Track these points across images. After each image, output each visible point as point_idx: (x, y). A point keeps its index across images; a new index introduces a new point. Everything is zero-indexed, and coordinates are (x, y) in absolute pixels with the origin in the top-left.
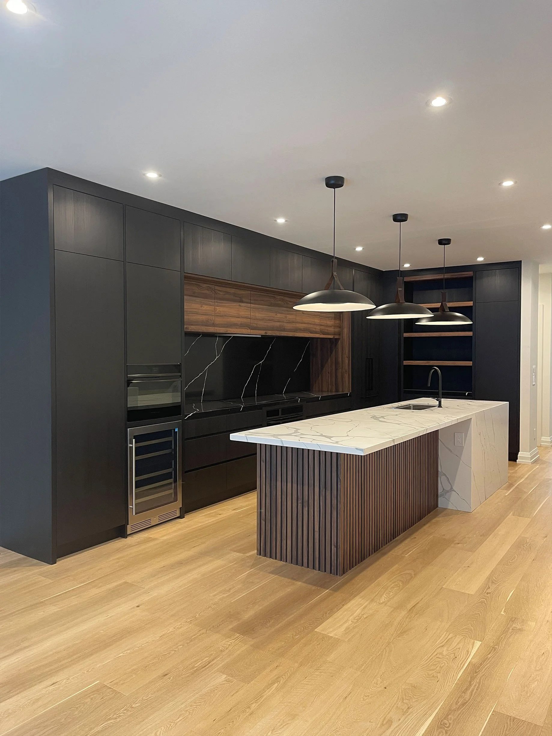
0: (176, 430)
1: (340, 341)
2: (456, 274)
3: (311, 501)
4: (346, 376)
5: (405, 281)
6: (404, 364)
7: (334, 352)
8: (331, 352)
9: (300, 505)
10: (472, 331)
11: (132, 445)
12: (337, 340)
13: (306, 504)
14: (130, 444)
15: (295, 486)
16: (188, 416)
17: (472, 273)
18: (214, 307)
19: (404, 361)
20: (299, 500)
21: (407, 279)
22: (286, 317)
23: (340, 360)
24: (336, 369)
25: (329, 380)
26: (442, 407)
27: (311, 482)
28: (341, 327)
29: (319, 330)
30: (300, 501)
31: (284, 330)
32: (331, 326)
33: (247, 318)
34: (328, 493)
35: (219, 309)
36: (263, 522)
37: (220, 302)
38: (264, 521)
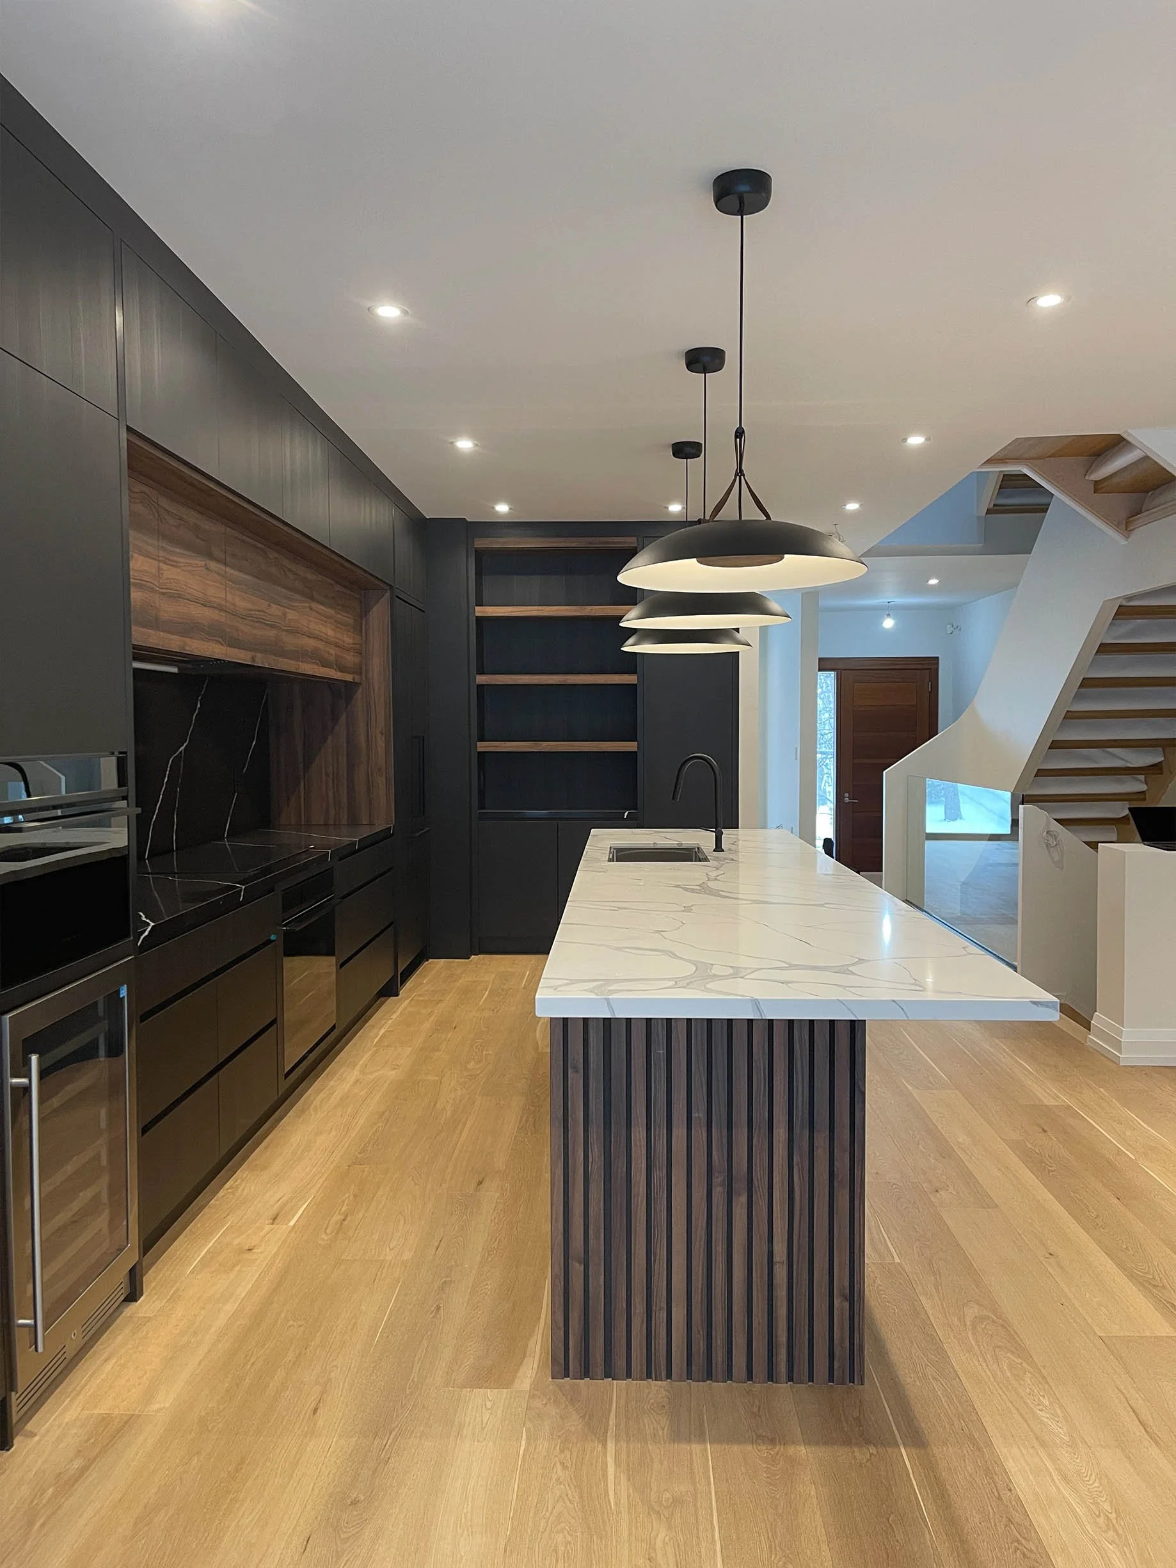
0: (124, 992)
1: (360, 691)
2: (602, 539)
3: (760, 1174)
4: (381, 781)
5: (475, 547)
6: (479, 750)
7: (343, 719)
8: (335, 719)
9: (719, 1192)
10: (636, 673)
11: (24, 1080)
12: (350, 687)
13: (740, 1185)
14: (14, 1076)
15: (699, 1135)
16: (142, 937)
17: (634, 539)
18: (156, 563)
19: (478, 743)
20: (715, 1174)
21: (481, 543)
22: (285, 614)
23: (362, 739)
24: (351, 767)
25: (331, 794)
26: (723, 851)
27: (761, 1113)
28: (362, 651)
29: (332, 658)
30: (719, 1179)
31: (282, 653)
32: (348, 650)
33: (220, 608)
34: (821, 1140)
35: (169, 573)
36: (577, 1268)
37: (171, 549)
38: (580, 1263)
